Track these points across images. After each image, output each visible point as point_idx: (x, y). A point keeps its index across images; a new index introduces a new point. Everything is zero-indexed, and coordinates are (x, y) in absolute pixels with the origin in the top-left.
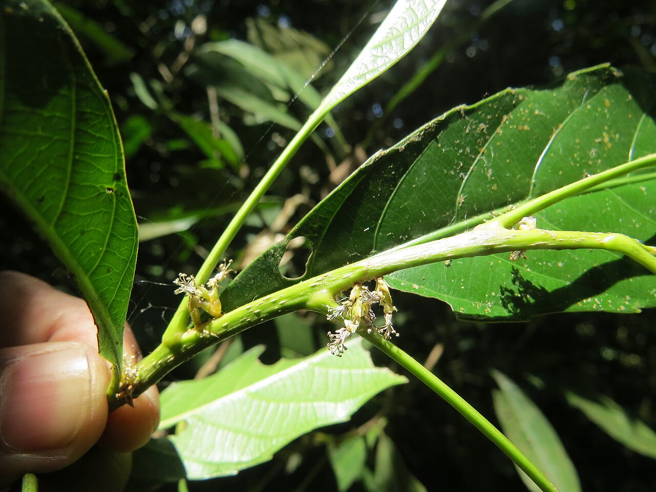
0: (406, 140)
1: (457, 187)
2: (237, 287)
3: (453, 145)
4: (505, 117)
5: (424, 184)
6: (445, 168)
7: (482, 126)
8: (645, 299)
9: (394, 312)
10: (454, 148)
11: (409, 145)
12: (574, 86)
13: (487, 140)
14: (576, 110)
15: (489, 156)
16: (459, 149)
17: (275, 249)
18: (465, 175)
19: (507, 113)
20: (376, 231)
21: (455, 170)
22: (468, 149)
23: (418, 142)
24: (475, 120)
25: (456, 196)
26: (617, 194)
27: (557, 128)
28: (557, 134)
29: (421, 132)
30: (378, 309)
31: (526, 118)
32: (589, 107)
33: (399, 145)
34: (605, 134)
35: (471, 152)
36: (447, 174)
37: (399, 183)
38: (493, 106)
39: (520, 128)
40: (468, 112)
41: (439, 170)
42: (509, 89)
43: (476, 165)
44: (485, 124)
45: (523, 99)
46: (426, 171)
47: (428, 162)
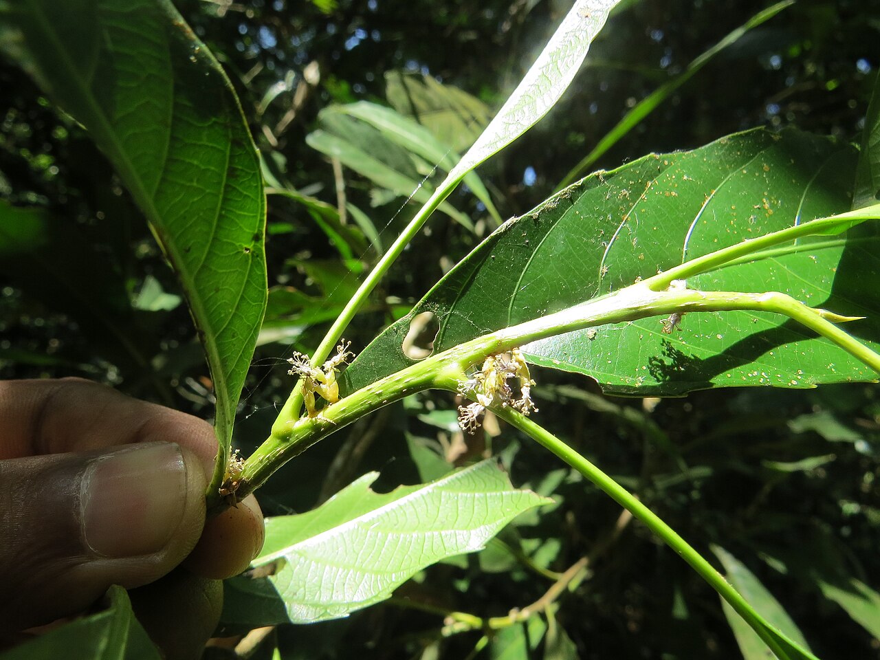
0: (540, 207)
1: (600, 258)
2: (356, 370)
3: (593, 212)
4: (649, 184)
5: (562, 254)
6: (584, 236)
7: (624, 192)
8: (821, 374)
9: (532, 386)
10: (593, 215)
11: (543, 211)
12: (726, 150)
13: (631, 207)
14: (730, 175)
15: (633, 223)
16: (599, 216)
17: (398, 326)
18: (608, 244)
19: (651, 179)
20: (511, 304)
21: (596, 238)
22: (609, 217)
23: (553, 209)
24: (616, 185)
25: (598, 266)
26: (782, 263)
27: (709, 195)
28: (710, 200)
29: (556, 198)
30: (514, 384)
31: (674, 185)
32: (745, 172)
33: (532, 213)
34: (764, 200)
35: (612, 220)
36: (586, 243)
37: (534, 253)
38: (634, 171)
39: (667, 193)
40: (607, 177)
41: (578, 238)
42: (652, 154)
43: (618, 234)
44: (627, 190)
45: (670, 164)
46: (564, 240)
47: (566, 230)
